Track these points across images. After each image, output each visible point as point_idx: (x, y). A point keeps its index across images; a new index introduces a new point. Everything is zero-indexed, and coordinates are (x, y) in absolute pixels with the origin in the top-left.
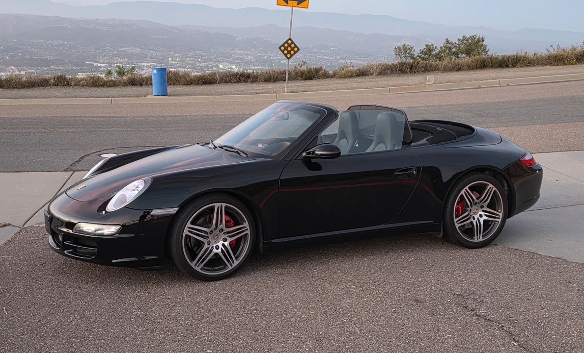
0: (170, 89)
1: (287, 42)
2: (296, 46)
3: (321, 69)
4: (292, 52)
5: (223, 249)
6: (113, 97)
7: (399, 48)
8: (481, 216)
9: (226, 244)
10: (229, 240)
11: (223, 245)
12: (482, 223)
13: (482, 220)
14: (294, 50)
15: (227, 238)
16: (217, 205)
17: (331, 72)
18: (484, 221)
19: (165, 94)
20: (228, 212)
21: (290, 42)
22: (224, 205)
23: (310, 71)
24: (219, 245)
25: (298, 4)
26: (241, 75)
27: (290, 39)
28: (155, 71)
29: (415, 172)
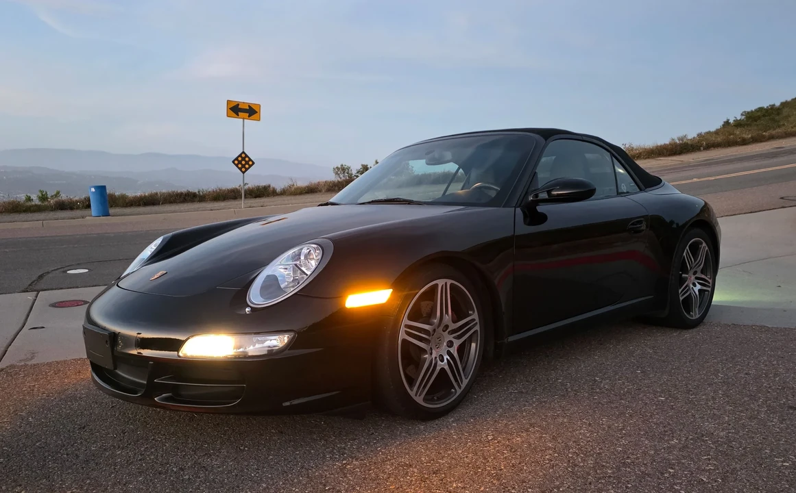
0: (112, 211)
1: (240, 156)
2: (250, 160)
3: (269, 186)
4: (247, 166)
5: (449, 359)
6: (43, 220)
7: (338, 168)
8: (694, 285)
10: (456, 343)
11: (449, 353)
13: (696, 290)
14: (248, 164)
15: (454, 340)
16: (440, 283)
17: (278, 190)
18: (699, 291)
19: (107, 215)
21: (243, 155)
22: (449, 282)
23: (258, 188)
24: (444, 353)
25: (249, 116)
26: (186, 195)
27: (243, 152)
28: (93, 190)
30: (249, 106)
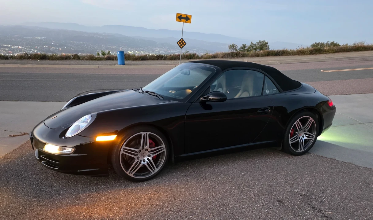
0: (126, 62)
1: (180, 40)
2: (185, 42)
3: (196, 54)
4: (183, 45)
5: (148, 161)
6: (99, 65)
7: (231, 46)
8: (303, 137)
9: (150, 158)
10: (152, 156)
11: (148, 159)
12: (304, 141)
13: (304, 139)
14: (184, 44)
15: (151, 155)
16: (143, 133)
17: (200, 56)
18: (305, 140)
19: (123, 64)
20: (151, 137)
21: (182, 40)
22: (148, 133)
23: (190, 55)
24: (146, 159)
25: (186, 21)
26: (159, 56)
27: (182, 39)
28: (119, 53)
29: (269, 111)
30: (186, 16)
